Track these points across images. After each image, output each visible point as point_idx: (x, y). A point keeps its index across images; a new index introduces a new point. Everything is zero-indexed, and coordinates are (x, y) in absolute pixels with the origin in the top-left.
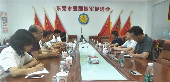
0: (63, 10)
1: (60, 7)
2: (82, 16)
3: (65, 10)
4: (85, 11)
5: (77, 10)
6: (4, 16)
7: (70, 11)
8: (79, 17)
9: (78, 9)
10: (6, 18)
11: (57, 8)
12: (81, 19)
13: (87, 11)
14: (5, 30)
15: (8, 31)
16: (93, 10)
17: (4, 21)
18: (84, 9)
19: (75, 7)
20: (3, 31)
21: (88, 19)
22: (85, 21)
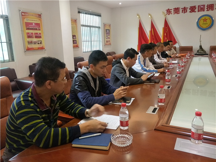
1: (172, 10)
2: (203, 18)
3: (178, 13)
4: (209, 10)
5: (195, 11)
6: (107, 28)
7: (186, 13)
8: (198, 20)
10: (109, 30)
11: (167, 12)
13: (211, 10)
14: (108, 43)
15: (110, 44)
17: (107, 33)
18: (207, 8)
19: (193, 7)
20: (106, 44)
21: (213, 21)
22: (207, 25)
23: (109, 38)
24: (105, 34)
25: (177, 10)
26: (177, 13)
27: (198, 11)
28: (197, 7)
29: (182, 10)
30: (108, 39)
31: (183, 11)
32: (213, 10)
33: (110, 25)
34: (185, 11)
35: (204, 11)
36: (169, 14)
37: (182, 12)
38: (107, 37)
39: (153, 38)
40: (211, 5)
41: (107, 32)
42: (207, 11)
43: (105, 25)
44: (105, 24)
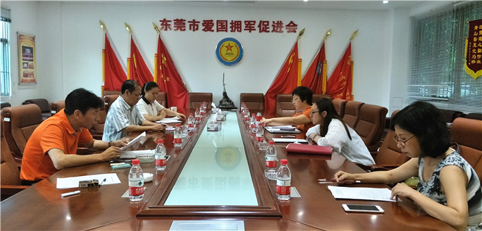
0: (176, 28)
1: (170, 21)
2: (226, 43)
3: (183, 29)
4: (234, 31)
5: (212, 29)
6: (27, 43)
7: (196, 31)
8: (219, 46)
11: (161, 25)
13: (238, 31)
14: (28, 78)
16: (255, 30)
18: (231, 27)
19: (208, 21)
21: (241, 51)
22: (233, 57)
23: (31, 67)
24: (22, 58)
25: (180, 24)
26: (181, 30)
27: (218, 31)
28: (215, 22)
29: (190, 25)
30: (29, 70)
31: (192, 27)
32: (240, 31)
33: (34, 38)
34: (196, 27)
35: (226, 31)
36: (166, 30)
37: (190, 29)
38: (26, 65)
39: (136, 74)
40: (238, 22)
41: (26, 52)
42: (231, 31)
43: (20, 37)
44: (21, 35)
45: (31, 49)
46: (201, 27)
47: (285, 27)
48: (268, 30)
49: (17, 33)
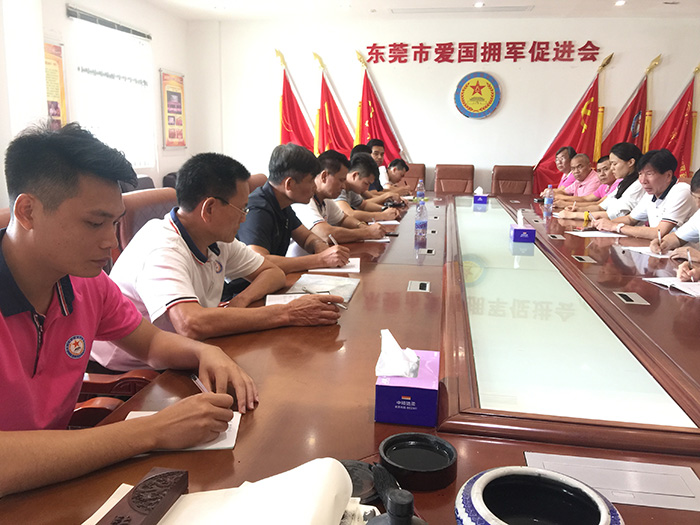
0: (392, 59)
2: (473, 82)
4: (488, 61)
5: (450, 58)
6: (172, 86)
7: (424, 63)
8: (460, 86)
9: (455, 56)
11: (369, 54)
12: (468, 93)
13: (494, 60)
14: (176, 140)
15: (183, 144)
16: (524, 57)
17: (173, 106)
18: (482, 54)
19: (445, 45)
20: (169, 144)
21: (497, 94)
22: (483, 104)
23: (179, 123)
24: (166, 109)
25: (399, 52)
26: (400, 61)
28: (456, 46)
29: (416, 53)
30: (176, 127)
31: (418, 55)
32: (498, 60)
33: (182, 80)
34: (424, 56)
35: (475, 60)
36: (376, 61)
37: (415, 59)
38: (172, 120)
39: (329, 135)
40: (495, 44)
41: (173, 102)
42: (483, 61)
43: (163, 77)
44: (165, 74)
45: (178, 95)
46: (433, 55)
47: (577, 52)
48: (546, 57)
49: (160, 71)
